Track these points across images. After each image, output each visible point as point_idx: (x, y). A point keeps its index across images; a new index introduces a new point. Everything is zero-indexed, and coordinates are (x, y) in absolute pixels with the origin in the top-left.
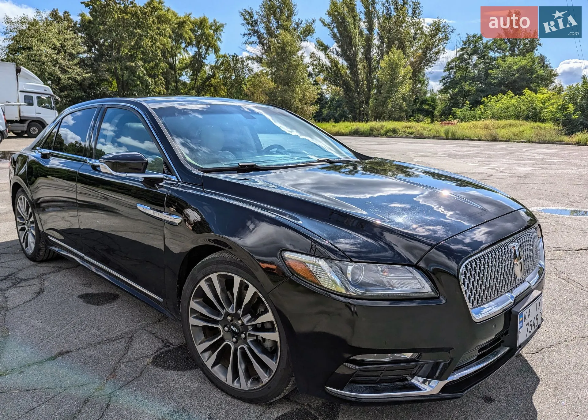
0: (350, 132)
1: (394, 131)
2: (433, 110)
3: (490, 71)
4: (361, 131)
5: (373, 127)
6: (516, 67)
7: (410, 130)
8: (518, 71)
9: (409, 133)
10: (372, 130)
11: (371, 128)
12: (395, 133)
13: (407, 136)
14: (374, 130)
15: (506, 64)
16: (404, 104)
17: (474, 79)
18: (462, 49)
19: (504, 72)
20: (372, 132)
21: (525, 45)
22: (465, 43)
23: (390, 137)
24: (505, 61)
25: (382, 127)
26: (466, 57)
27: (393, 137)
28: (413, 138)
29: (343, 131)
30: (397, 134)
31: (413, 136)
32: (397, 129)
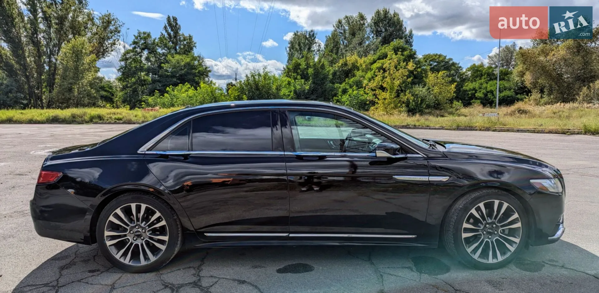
0: (47, 119)
1: (100, 117)
2: (112, 96)
3: (163, 65)
4: (61, 119)
5: (75, 114)
6: (183, 64)
7: (117, 116)
8: (185, 66)
9: (115, 119)
10: (74, 116)
11: (72, 115)
12: (101, 120)
13: (115, 122)
14: (77, 116)
15: (175, 60)
16: (93, 91)
17: (148, 71)
18: (135, 43)
19: (174, 67)
20: (74, 119)
21: (184, 45)
22: (137, 38)
23: (96, 123)
24: (173, 57)
25: (85, 114)
26: (138, 50)
27: (100, 123)
28: (123, 123)
29: (38, 119)
30: (104, 120)
31: (121, 122)
32: (102, 115)
